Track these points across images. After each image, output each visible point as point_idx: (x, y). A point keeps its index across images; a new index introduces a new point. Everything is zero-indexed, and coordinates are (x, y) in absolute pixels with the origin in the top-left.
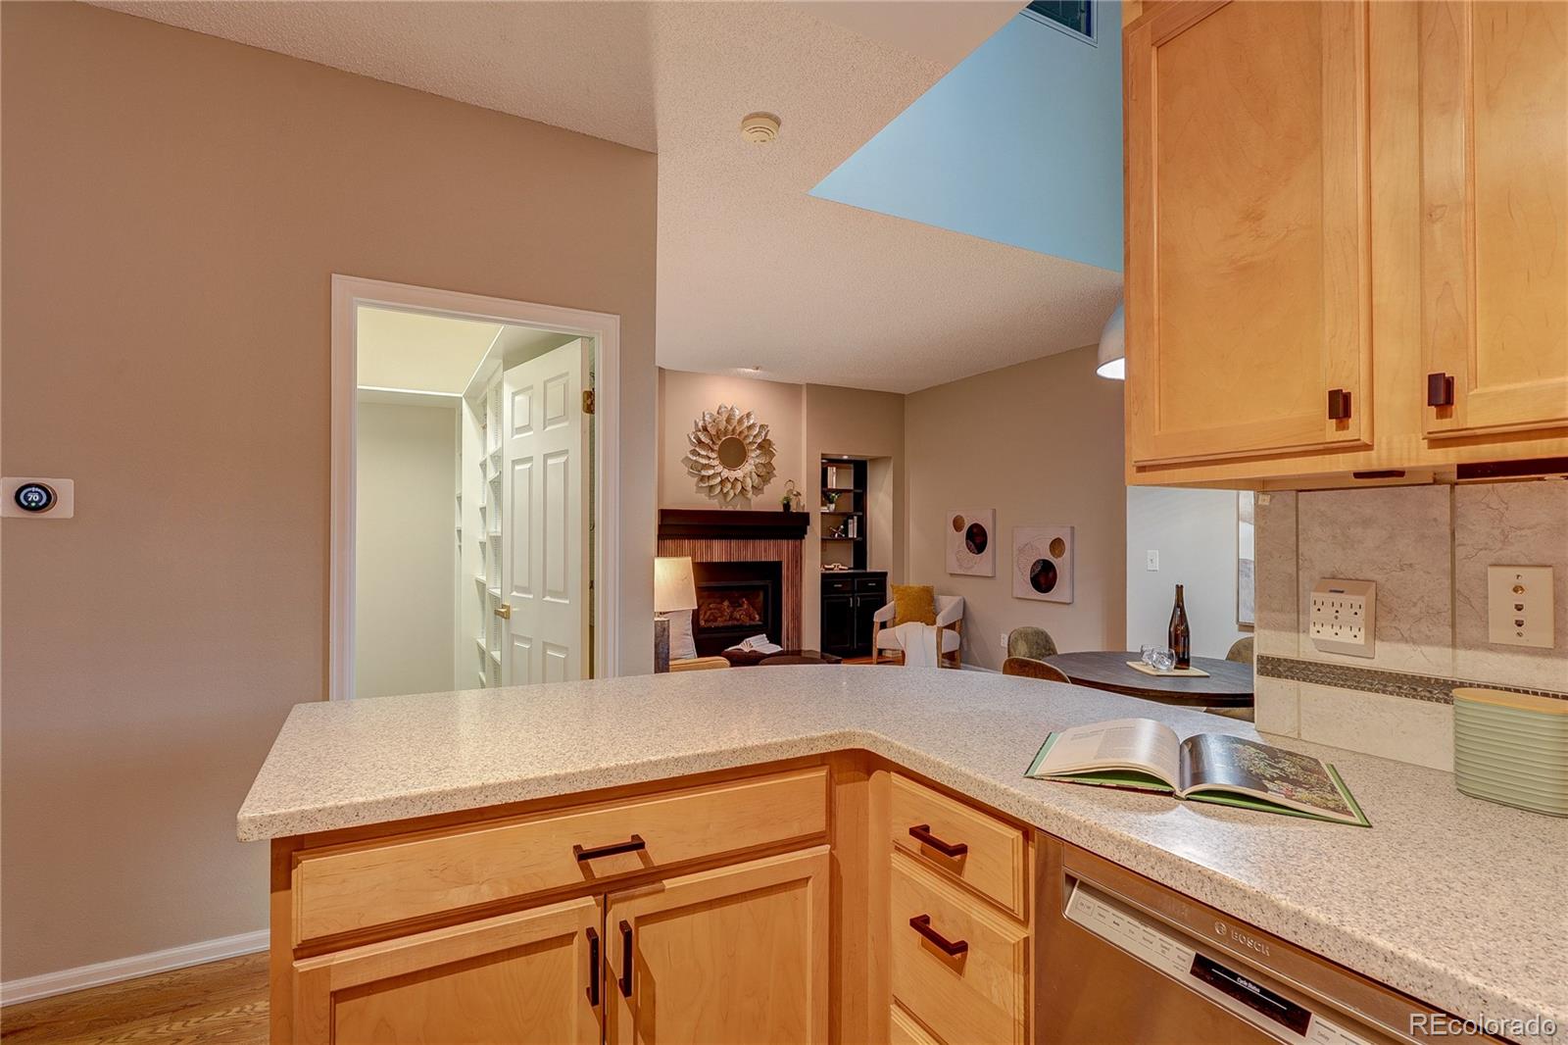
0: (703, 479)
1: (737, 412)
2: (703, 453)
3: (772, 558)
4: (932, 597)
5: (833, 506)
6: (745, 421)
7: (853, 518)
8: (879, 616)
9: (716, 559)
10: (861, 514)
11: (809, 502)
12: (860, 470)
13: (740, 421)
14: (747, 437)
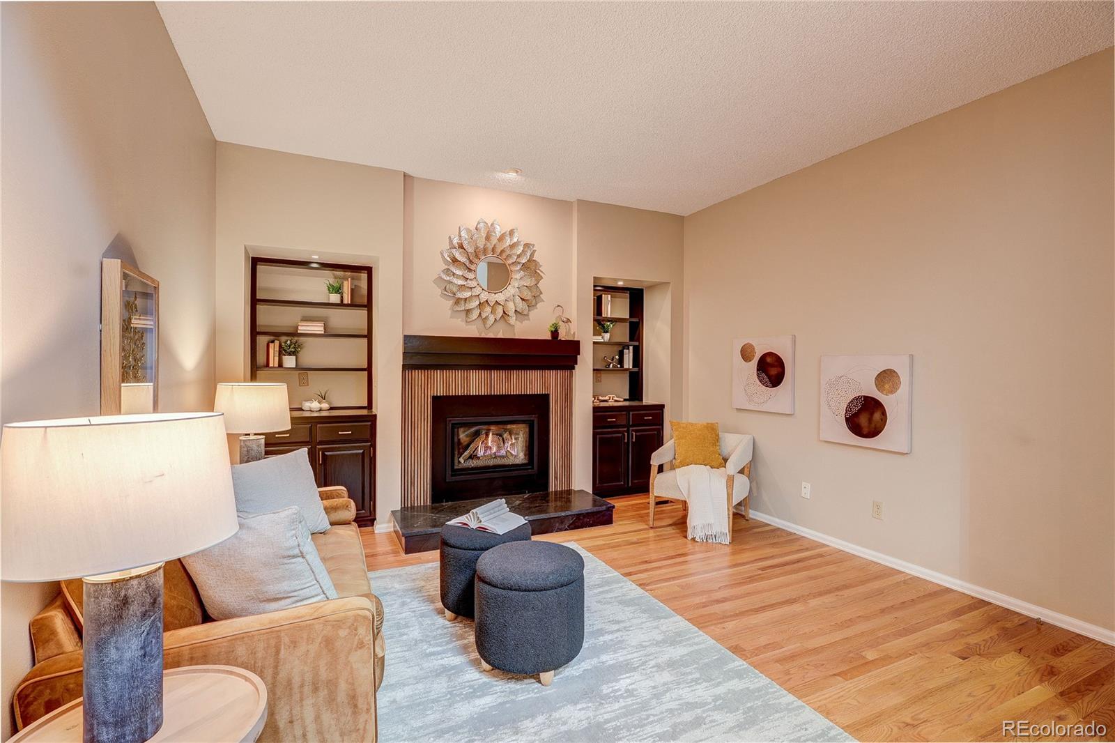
0: (458, 301)
1: (498, 228)
2: (459, 272)
3: (538, 390)
4: (718, 435)
5: (607, 336)
6: (508, 238)
7: (628, 349)
8: (656, 459)
9: (474, 392)
10: (637, 344)
11: (580, 329)
12: (636, 297)
13: (501, 239)
14: (509, 256)
